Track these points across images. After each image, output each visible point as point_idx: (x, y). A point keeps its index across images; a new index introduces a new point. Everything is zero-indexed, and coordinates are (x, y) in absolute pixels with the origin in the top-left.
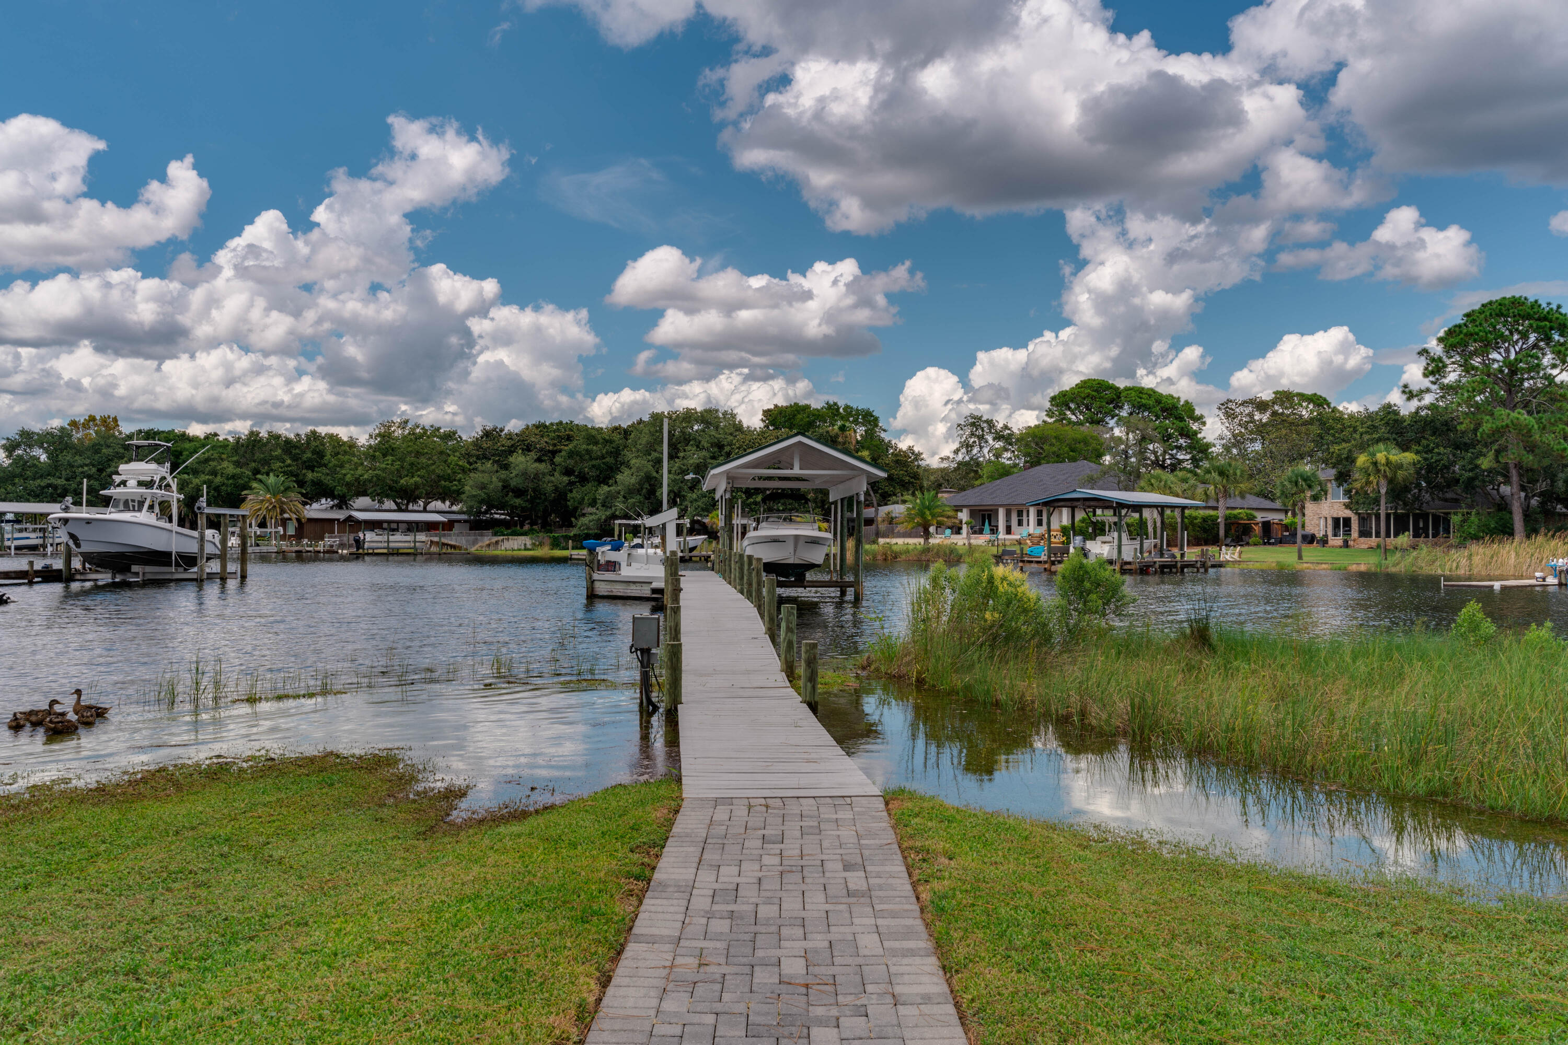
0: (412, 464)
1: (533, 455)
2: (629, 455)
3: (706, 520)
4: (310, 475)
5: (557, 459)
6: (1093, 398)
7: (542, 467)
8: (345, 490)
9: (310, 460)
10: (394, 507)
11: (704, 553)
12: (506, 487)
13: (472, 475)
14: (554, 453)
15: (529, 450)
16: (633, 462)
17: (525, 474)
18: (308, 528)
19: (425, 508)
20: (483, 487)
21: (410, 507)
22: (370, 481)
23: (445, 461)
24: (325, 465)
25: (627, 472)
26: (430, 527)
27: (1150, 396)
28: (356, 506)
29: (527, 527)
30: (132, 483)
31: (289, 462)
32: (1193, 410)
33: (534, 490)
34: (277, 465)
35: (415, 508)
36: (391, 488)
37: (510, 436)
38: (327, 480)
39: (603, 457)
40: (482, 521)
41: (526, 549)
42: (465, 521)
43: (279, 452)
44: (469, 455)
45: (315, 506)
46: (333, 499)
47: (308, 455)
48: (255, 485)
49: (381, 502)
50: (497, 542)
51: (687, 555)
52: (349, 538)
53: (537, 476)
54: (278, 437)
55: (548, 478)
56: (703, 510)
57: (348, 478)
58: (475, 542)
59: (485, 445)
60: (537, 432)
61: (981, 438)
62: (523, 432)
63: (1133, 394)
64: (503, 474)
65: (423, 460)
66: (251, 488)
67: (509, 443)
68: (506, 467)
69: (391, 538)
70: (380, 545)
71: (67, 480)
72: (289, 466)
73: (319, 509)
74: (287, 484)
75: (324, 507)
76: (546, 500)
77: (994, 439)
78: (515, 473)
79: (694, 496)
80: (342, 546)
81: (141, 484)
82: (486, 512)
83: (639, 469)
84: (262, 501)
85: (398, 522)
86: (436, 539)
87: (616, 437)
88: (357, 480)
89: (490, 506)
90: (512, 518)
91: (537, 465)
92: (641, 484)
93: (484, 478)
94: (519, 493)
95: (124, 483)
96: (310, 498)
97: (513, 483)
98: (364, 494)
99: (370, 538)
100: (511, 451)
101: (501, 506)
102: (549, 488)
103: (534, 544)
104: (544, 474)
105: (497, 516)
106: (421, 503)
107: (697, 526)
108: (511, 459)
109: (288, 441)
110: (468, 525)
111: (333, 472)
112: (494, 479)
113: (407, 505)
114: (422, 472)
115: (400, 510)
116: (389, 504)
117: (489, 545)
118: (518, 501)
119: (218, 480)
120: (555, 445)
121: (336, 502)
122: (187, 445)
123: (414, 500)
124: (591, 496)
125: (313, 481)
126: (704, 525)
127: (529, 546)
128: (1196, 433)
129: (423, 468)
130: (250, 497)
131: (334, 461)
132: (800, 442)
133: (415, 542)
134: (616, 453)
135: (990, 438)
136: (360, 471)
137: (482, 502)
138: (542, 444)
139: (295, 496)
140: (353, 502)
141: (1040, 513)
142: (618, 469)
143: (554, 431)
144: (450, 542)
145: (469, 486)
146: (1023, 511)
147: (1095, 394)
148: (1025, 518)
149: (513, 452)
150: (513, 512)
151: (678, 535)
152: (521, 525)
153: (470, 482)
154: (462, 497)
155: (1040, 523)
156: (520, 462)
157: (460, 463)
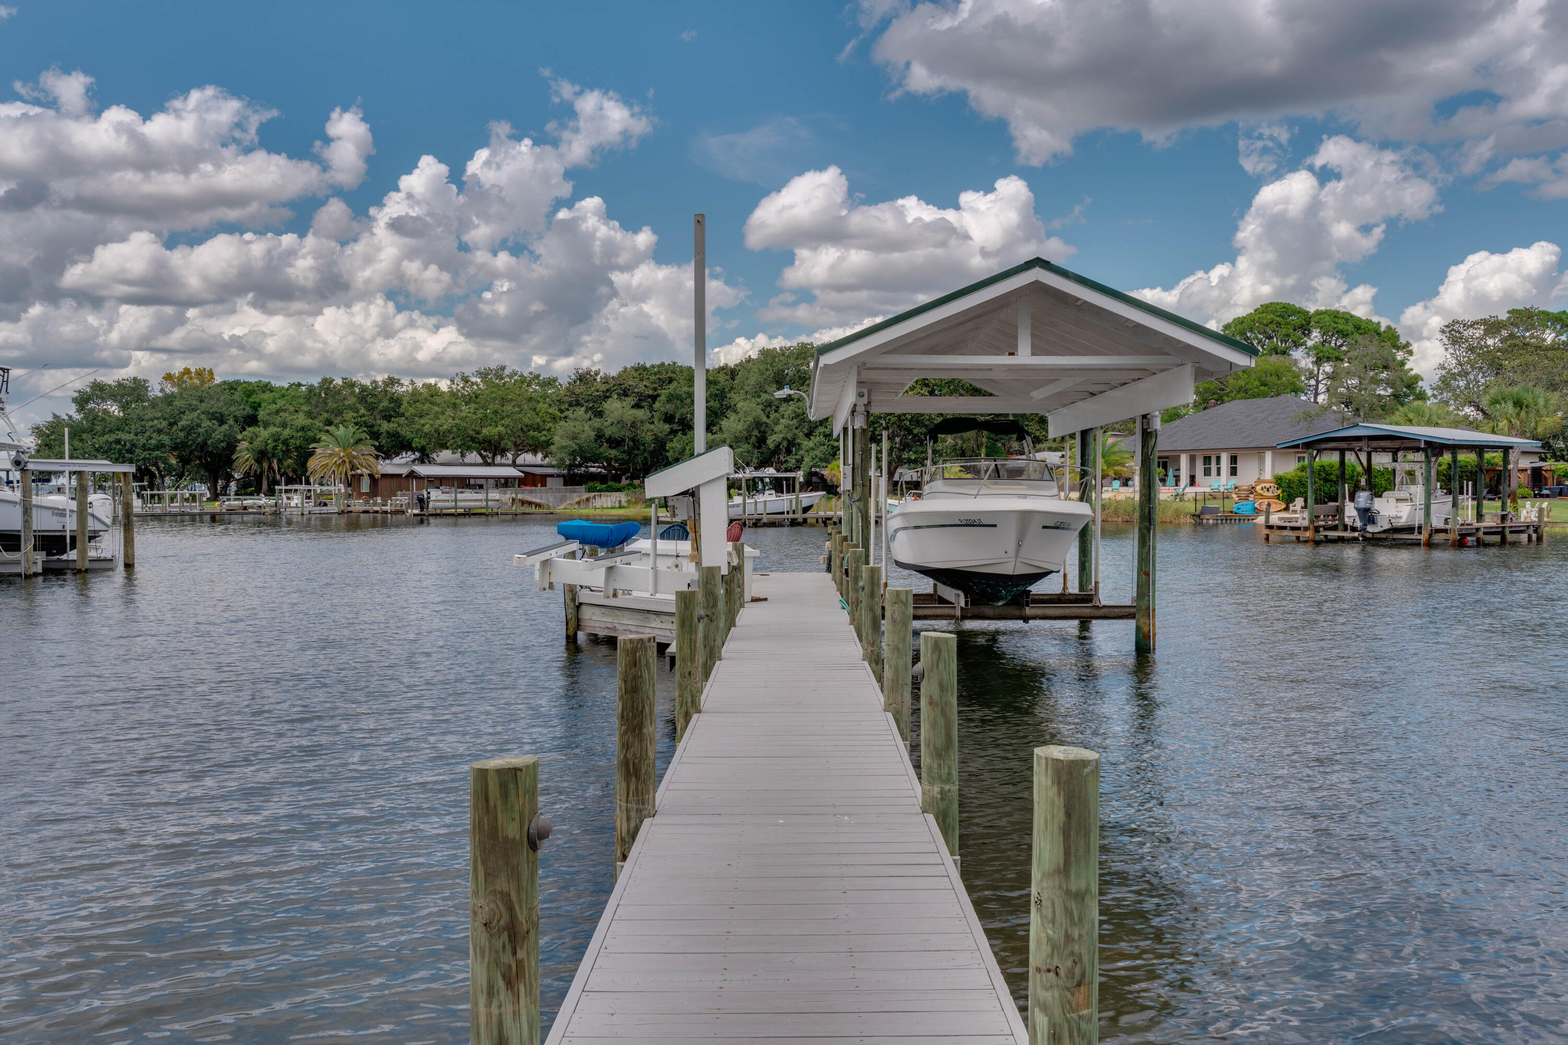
0: (496, 412)
1: (631, 400)
2: (735, 398)
3: (825, 472)
4: (385, 426)
5: (657, 405)
6: (1279, 324)
7: (641, 414)
8: (423, 442)
9: (386, 409)
10: (480, 460)
11: (822, 513)
12: (599, 436)
13: (562, 423)
14: (654, 398)
15: (626, 395)
16: (739, 405)
17: (621, 422)
18: (383, 485)
19: (514, 461)
20: (574, 437)
21: (498, 459)
22: (450, 432)
23: (535, 409)
24: (403, 415)
25: (733, 417)
27: (1347, 320)
28: (438, 460)
29: (624, 482)
31: (362, 411)
32: (1398, 337)
33: (633, 440)
34: (349, 415)
35: (504, 461)
36: (473, 439)
37: (605, 380)
38: (405, 432)
40: (575, 475)
41: (620, 507)
42: (558, 476)
43: (351, 401)
44: (560, 402)
45: (397, 460)
46: (413, 450)
47: (385, 403)
48: (324, 437)
49: (463, 455)
50: (588, 499)
51: (799, 516)
53: (635, 424)
54: (352, 385)
55: (648, 426)
56: (821, 460)
57: (427, 429)
58: (562, 500)
59: (577, 391)
60: (636, 375)
62: (620, 375)
63: (1327, 319)
64: (597, 422)
65: (508, 408)
66: (318, 441)
67: (604, 388)
68: (600, 414)
69: (460, 496)
70: (446, 504)
71: (136, 435)
72: (363, 416)
73: (399, 464)
74: (358, 436)
75: (404, 461)
76: (645, 450)
78: (610, 421)
79: (811, 444)
82: (580, 465)
83: (746, 414)
84: (331, 455)
85: (487, 478)
86: (520, 496)
87: (722, 378)
88: (437, 431)
89: (586, 459)
90: (610, 471)
91: (634, 411)
92: (749, 430)
93: (576, 427)
94: (614, 443)
96: (387, 453)
97: (608, 433)
98: (444, 446)
101: (596, 459)
102: (648, 438)
103: (629, 502)
104: (642, 422)
105: (592, 470)
106: (510, 455)
107: (814, 479)
108: (606, 406)
109: (364, 389)
110: (561, 480)
111: (411, 421)
112: (587, 428)
113: (494, 458)
114: (507, 421)
115: (486, 464)
116: (473, 457)
117: (579, 503)
118: (613, 453)
119: (287, 433)
120: (655, 389)
121: (418, 454)
122: (267, 396)
123: (503, 452)
125: (388, 432)
126: (822, 477)
127: (624, 504)
128: (1402, 364)
129: (508, 416)
130: (319, 451)
131: (412, 410)
132: (1037, 283)
133: (487, 500)
134: (721, 396)
136: (440, 420)
137: (573, 454)
138: (641, 388)
139: (368, 448)
140: (434, 456)
141: (1234, 460)
142: (723, 414)
143: (655, 374)
144: (534, 500)
145: (560, 436)
146: (1210, 458)
147: (1279, 319)
148: (1214, 467)
149: (608, 397)
150: (609, 464)
151: (788, 492)
152: (617, 479)
153: (560, 432)
154: (553, 448)
155: (1234, 472)
156: (616, 408)
157: (551, 411)
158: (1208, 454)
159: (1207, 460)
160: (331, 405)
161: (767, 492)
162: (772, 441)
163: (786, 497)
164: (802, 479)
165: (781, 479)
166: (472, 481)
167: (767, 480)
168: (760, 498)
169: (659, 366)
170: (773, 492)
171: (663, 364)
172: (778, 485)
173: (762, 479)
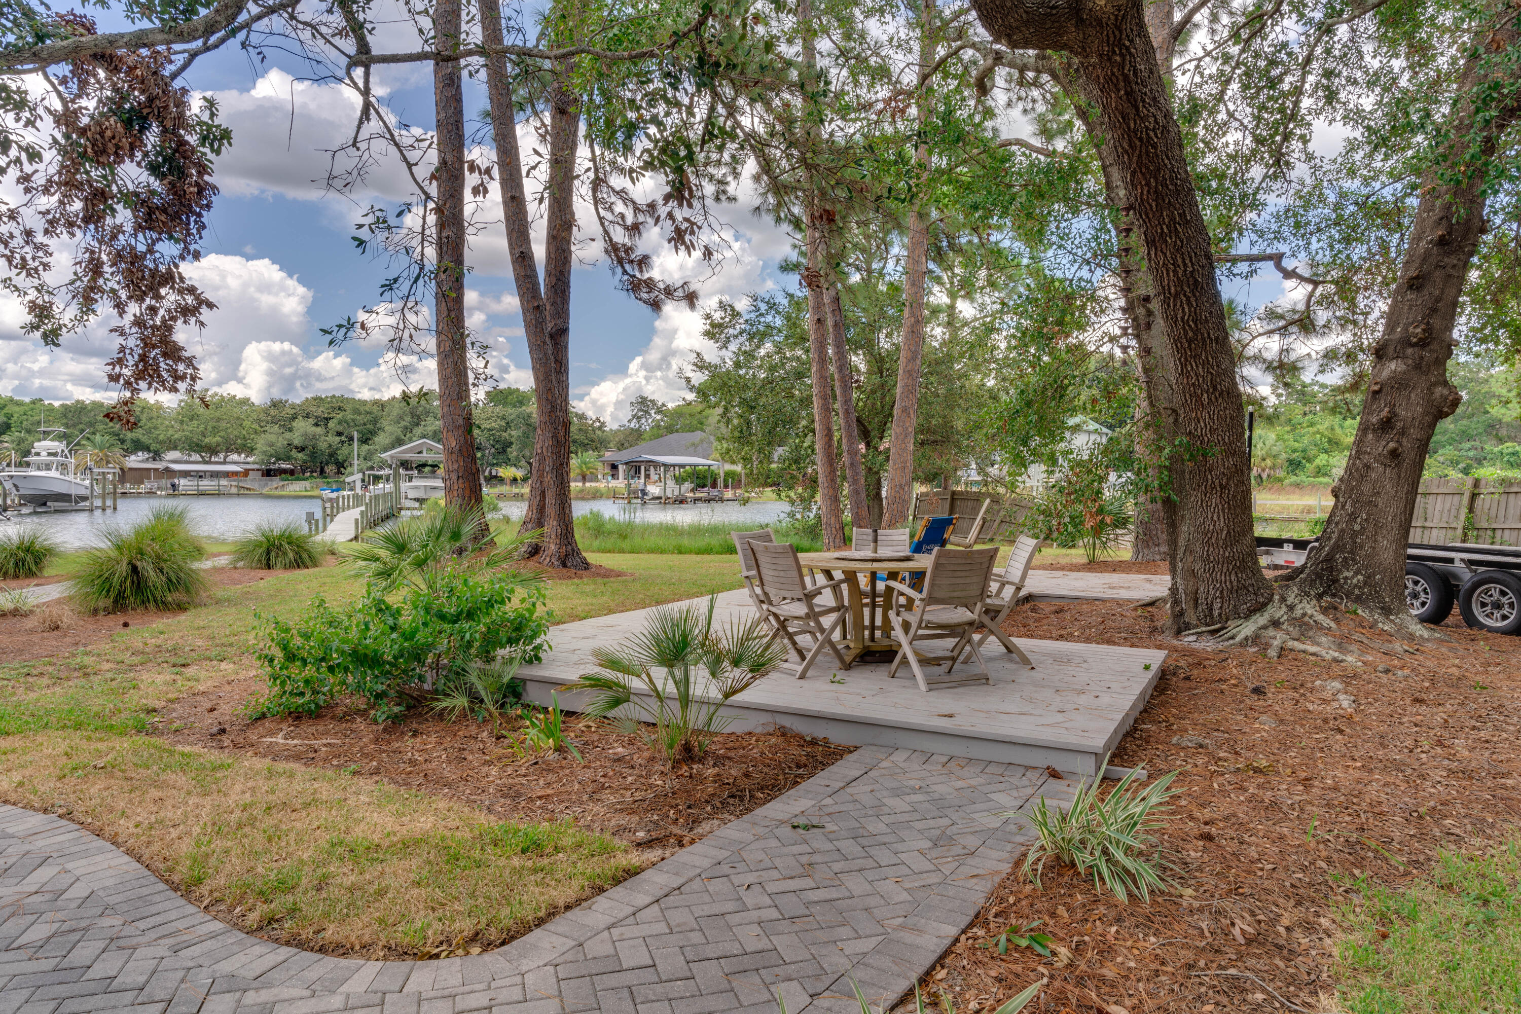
0: (214, 427)
1: (312, 421)
2: (384, 423)
4: (130, 435)
5: (331, 424)
7: (319, 430)
8: (158, 446)
10: (200, 460)
12: (290, 444)
13: (263, 435)
14: (327, 419)
15: (308, 417)
17: (305, 434)
18: (128, 476)
19: (224, 460)
20: (271, 445)
21: (213, 460)
22: (180, 440)
23: (242, 426)
24: (142, 428)
26: (227, 475)
28: (169, 459)
29: (307, 475)
30: (44, 454)
33: (313, 447)
35: (217, 460)
37: (293, 406)
38: (145, 439)
39: (365, 424)
40: (271, 469)
41: (306, 490)
42: (258, 470)
44: (260, 420)
45: (133, 457)
46: (148, 453)
48: (83, 442)
49: (189, 456)
50: (284, 485)
52: (164, 482)
53: (314, 437)
54: (103, 406)
55: (323, 438)
57: (161, 437)
58: (266, 486)
59: (272, 413)
60: (314, 403)
62: (303, 403)
64: (288, 435)
65: (223, 424)
67: (292, 412)
68: (290, 430)
69: (200, 483)
70: (193, 488)
73: (135, 461)
74: (110, 442)
75: (141, 459)
76: (322, 454)
78: (297, 434)
80: (159, 488)
81: (49, 454)
82: (275, 463)
84: (89, 455)
85: (204, 472)
86: (235, 484)
87: (375, 409)
88: (169, 439)
89: (278, 459)
90: (297, 468)
91: (314, 428)
93: (272, 438)
94: (301, 449)
95: (38, 454)
96: (128, 452)
97: (296, 442)
98: (175, 449)
99: (183, 482)
100: (294, 418)
101: (286, 459)
102: (324, 446)
103: (314, 487)
104: (320, 435)
105: (284, 466)
108: (294, 424)
110: (260, 473)
111: (149, 432)
112: (280, 439)
113: (211, 458)
114: (222, 434)
115: (205, 462)
116: (196, 458)
117: (277, 487)
118: (300, 455)
120: (329, 413)
121: (151, 455)
123: (216, 455)
125: (132, 440)
127: (309, 488)
129: (222, 430)
131: (149, 424)
133: (218, 486)
134: (375, 421)
136: (171, 432)
137: (271, 456)
138: (319, 413)
139: (117, 451)
140: (164, 456)
142: (376, 433)
143: (328, 404)
144: (245, 486)
145: (261, 444)
150: (296, 463)
152: (302, 473)
153: (260, 441)
154: (254, 451)
156: (303, 427)
157: (253, 427)
160: (85, 419)
169: (330, 398)
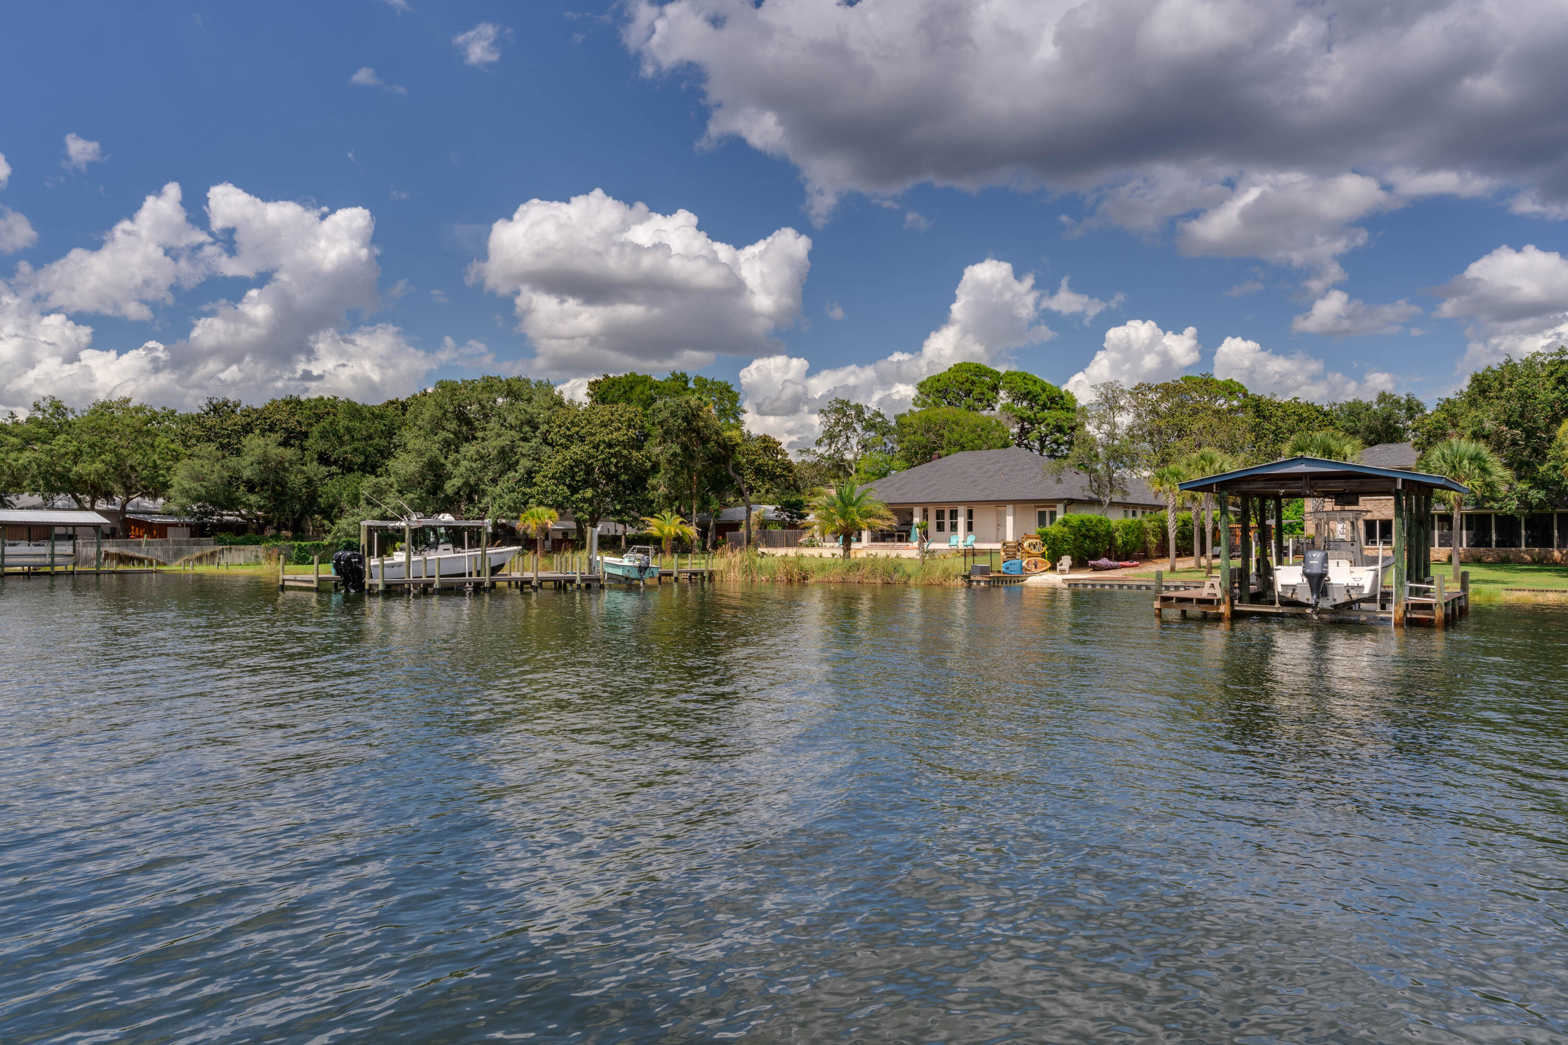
0: (92, 446)
1: (278, 437)
2: (406, 435)
3: (517, 524)
5: (309, 443)
6: (973, 383)
7: (290, 453)
10: (76, 506)
11: (516, 575)
12: (235, 478)
13: (186, 461)
14: (306, 435)
15: (272, 431)
16: (412, 444)
17: (264, 460)
19: (121, 507)
20: (198, 478)
22: (28, 468)
25: (403, 457)
29: (268, 533)
33: (277, 483)
36: (62, 477)
37: (247, 414)
39: (370, 437)
40: (204, 525)
42: (184, 526)
44: (184, 435)
49: (46, 497)
50: (213, 554)
51: (486, 579)
53: (280, 465)
55: (298, 468)
56: (512, 509)
58: (180, 555)
59: (209, 424)
60: (287, 408)
61: (848, 426)
63: (1018, 380)
64: (233, 461)
67: (244, 421)
68: (237, 452)
70: (38, 560)
76: (294, 495)
77: (864, 429)
78: (249, 459)
82: (212, 513)
83: (419, 454)
85: (75, 526)
86: (116, 550)
89: (217, 505)
90: (249, 520)
91: (281, 449)
92: (422, 473)
93: (204, 467)
94: (255, 486)
97: (247, 474)
98: (23, 487)
100: (247, 429)
101: (231, 505)
102: (299, 481)
103: (268, 557)
104: (291, 463)
105: (226, 518)
107: (504, 532)
108: (245, 441)
110: (187, 531)
112: (218, 468)
113: (93, 503)
114: (109, 457)
115: (82, 508)
116: (61, 500)
117: (201, 558)
118: (253, 498)
120: (307, 425)
123: (105, 495)
124: (351, 489)
126: (514, 529)
127: (263, 559)
133: (53, 555)
134: (389, 432)
135: (858, 427)
137: (201, 499)
138: (292, 425)
140: (13, 498)
141: (970, 514)
142: (391, 454)
143: (310, 409)
144: (137, 555)
145: (182, 477)
146: (943, 511)
147: (974, 378)
148: (947, 522)
149: (247, 433)
150: (250, 512)
151: (470, 547)
152: (260, 530)
153: (182, 472)
154: (172, 492)
155: (970, 527)
157: (172, 446)
158: (940, 508)
159: (940, 515)
161: (441, 547)
162: (450, 487)
163: (467, 553)
164: (490, 530)
165: (463, 529)
166: (58, 531)
167: (442, 530)
168: (432, 555)
169: (316, 400)
170: (450, 546)
171: (321, 399)
172: (456, 537)
173: (434, 529)
